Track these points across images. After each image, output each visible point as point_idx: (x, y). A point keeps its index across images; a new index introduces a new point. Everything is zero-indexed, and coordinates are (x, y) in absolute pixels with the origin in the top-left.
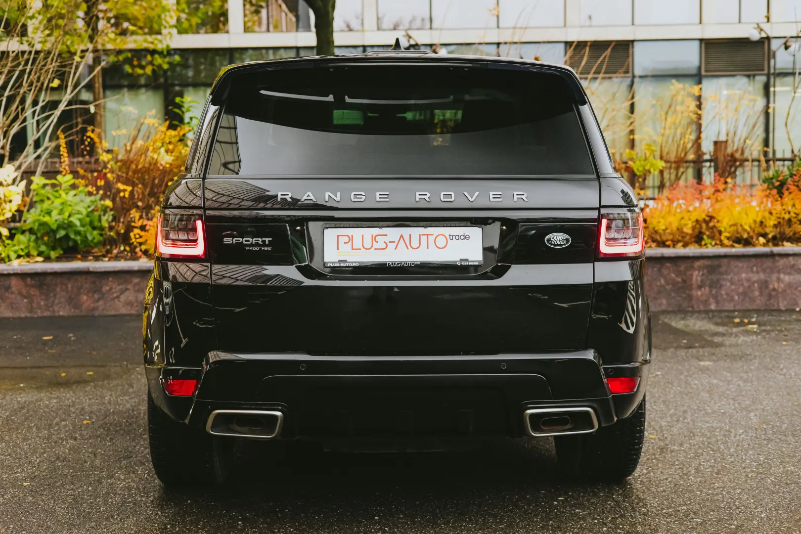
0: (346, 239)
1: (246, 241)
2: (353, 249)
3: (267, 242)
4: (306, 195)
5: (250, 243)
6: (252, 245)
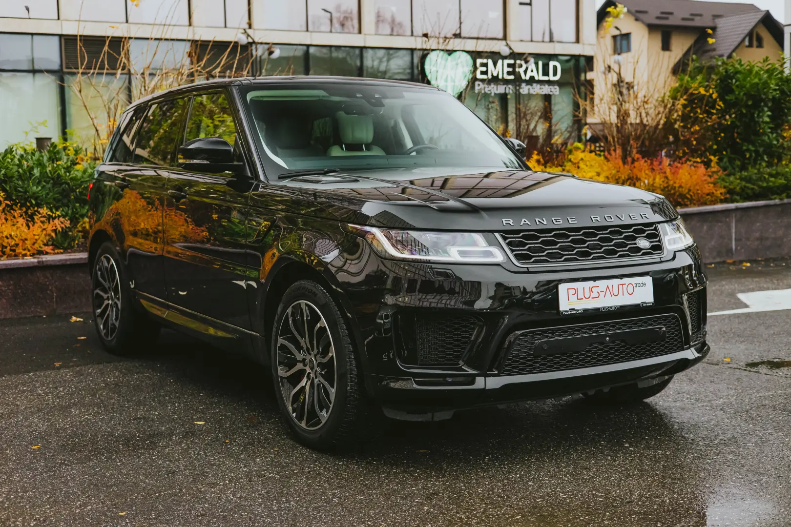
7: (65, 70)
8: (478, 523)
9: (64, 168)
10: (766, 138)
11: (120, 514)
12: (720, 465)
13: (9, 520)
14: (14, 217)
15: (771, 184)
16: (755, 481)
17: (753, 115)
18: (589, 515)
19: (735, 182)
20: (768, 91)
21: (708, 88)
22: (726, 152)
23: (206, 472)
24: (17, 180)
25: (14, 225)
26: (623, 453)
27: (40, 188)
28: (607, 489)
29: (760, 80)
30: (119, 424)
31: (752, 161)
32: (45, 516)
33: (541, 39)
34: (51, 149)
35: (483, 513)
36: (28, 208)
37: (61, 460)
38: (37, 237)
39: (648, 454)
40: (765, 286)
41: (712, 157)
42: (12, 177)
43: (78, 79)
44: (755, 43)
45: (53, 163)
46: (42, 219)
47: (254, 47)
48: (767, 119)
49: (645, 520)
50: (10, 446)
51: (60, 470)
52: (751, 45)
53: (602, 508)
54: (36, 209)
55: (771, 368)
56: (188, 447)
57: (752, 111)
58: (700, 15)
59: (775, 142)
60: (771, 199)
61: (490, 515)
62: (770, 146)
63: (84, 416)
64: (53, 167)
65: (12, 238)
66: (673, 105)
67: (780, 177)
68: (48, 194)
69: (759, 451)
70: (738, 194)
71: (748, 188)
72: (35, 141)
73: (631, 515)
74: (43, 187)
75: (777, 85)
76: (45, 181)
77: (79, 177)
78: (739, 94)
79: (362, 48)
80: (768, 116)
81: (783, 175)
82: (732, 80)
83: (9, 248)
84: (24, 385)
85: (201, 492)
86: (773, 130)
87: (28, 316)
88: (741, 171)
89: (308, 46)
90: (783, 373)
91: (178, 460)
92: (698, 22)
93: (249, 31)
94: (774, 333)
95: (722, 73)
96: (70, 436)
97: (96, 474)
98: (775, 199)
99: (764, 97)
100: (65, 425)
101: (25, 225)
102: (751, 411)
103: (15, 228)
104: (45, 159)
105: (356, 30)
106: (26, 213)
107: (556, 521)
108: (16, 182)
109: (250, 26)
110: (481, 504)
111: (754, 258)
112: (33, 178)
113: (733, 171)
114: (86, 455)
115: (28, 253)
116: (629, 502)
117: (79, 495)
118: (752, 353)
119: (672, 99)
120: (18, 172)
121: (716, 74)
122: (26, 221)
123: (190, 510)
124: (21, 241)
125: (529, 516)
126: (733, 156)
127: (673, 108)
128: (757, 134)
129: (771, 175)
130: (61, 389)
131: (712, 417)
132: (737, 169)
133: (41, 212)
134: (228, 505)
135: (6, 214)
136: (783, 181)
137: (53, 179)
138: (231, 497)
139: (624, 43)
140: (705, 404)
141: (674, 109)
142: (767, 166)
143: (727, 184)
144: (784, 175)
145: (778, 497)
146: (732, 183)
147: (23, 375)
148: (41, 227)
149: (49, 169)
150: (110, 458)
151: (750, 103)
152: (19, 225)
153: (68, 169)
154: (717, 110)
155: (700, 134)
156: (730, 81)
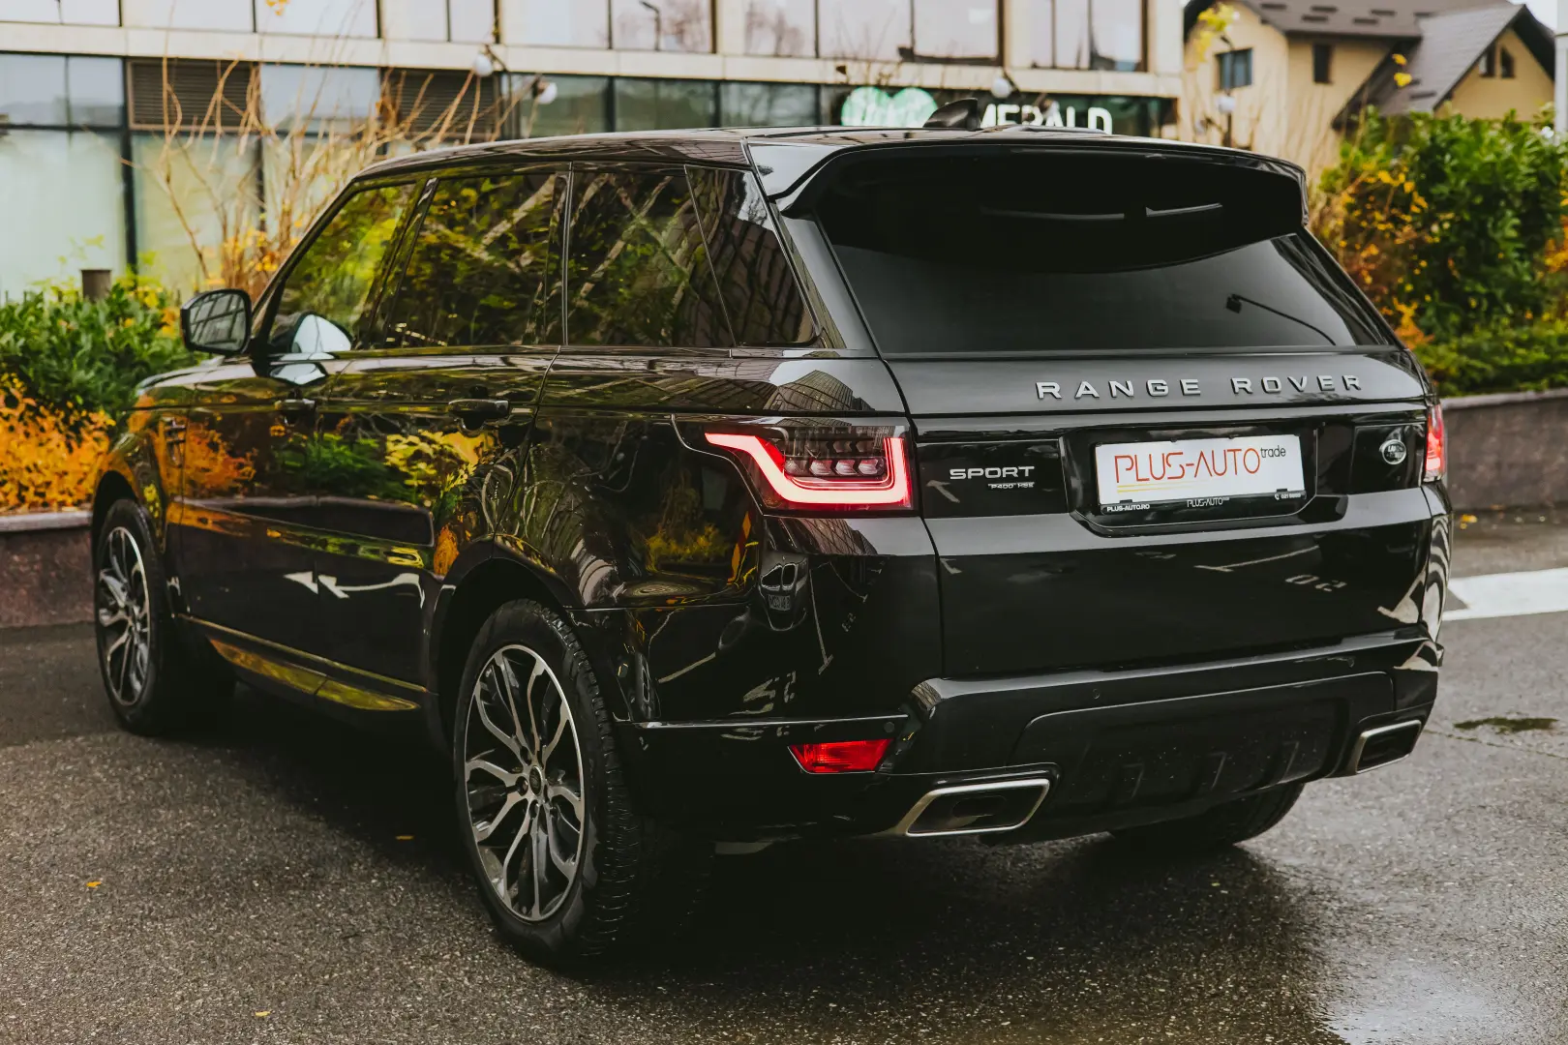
0: (1127, 463)
1: (991, 473)
2: (1138, 480)
3: (1027, 474)
4: (1082, 387)
5: (999, 476)
6: (1001, 480)
7: (133, 126)
8: (928, 1035)
9: (139, 334)
10: (1510, 271)
11: (258, 1014)
12: (1389, 923)
13: (49, 1024)
14: (42, 430)
15: (1518, 361)
16: (1455, 955)
17: (1483, 224)
18: (1138, 1020)
19: (1448, 356)
20: (1513, 179)
21: (1395, 172)
22: (1432, 297)
23: (418, 935)
24: (48, 357)
25: (41, 445)
26: (1208, 899)
27: (92, 374)
28: (1175, 971)
29: (1498, 155)
30: (252, 839)
31: (1482, 315)
32: (118, 1018)
33: (1072, 63)
34: (114, 296)
35: (938, 1015)
36: (69, 412)
37: (143, 908)
38: (86, 469)
39: (1255, 902)
40: (1502, 563)
41: (1403, 308)
42: (39, 352)
43: (163, 155)
44: (1499, 69)
45: (117, 323)
46: (97, 434)
47: (505, 79)
48: (1512, 234)
49: (1242, 1029)
50: (45, 882)
51: (141, 929)
52: (1490, 73)
53: (1163, 1006)
54: (84, 413)
55: (1502, 731)
56: (384, 884)
57: (1483, 217)
58: (1390, 13)
59: (1527, 278)
60: (1518, 390)
61: (952, 1019)
62: (1518, 285)
63: (184, 822)
64: (117, 332)
65: (39, 472)
66: (1328, 203)
67: (1537, 347)
68: (107, 385)
69: (1466, 898)
70: (1454, 380)
71: (1473, 368)
72: (79, 278)
73: (1216, 1021)
74: (99, 371)
75: (1532, 165)
76: (103, 360)
77: (167, 352)
78: (1457, 183)
79: (718, 84)
80: (1515, 227)
81: (1542, 343)
82: (1443, 155)
83: (32, 489)
84: (66, 761)
85: (408, 972)
86: (1525, 253)
87: (69, 621)
88: (1459, 334)
89: (611, 79)
90: (1523, 741)
91: (365, 910)
92: (1386, 27)
93: (497, 50)
94: (1512, 662)
95: (1424, 143)
96: (158, 862)
97: (209, 937)
98: (1525, 390)
99: (1505, 189)
100: (147, 841)
101: (63, 445)
102: (1456, 819)
103: (43, 450)
104: (102, 317)
105: (708, 46)
106: (65, 421)
107: (1076, 1033)
108: (46, 361)
109: (498, 39)
110: (935, 999)
111: (1484, 505)
112: (79, 353)
113: (1444, 334)
114: (189, 901)
115: (69, 500)
116: (1213, 996)
117: (179, 977)
118: (1466, 702)
119: (1326, 191)
120: (50, 342)
121: (1412, 144)
122: (64, 438)
123: (389, 1008)
124: (56, 477)
125: (1025, 1021)
126: (1444, 304)
127: (1327, 210)
128: (1492, 261)
129: (1519, 343)
130: (139, 769)
131: (1382, 830)
132: (1452, 331)
133: (94, 419)
134: (459, 997)
135: (26, 424)
136: (1542, 356)
137: (116, 355)
138: (466, 982)
139: (1240, 68)
140: (1370, 803)
141: (1330, 212)
142: (1513, 326)
143: (1431, 361)
144: (1545, 344)
145: (1496, 986)
146: (1440, 359)
147: (64, 740)
148: (94, 449)
149: (110, 334)
150: (236, 906)
151: (1478, 200)
152: (52, 445)
153: (146, 337)
154: (1414, 214)
155: (1380, 262)
156: (1439, 157)
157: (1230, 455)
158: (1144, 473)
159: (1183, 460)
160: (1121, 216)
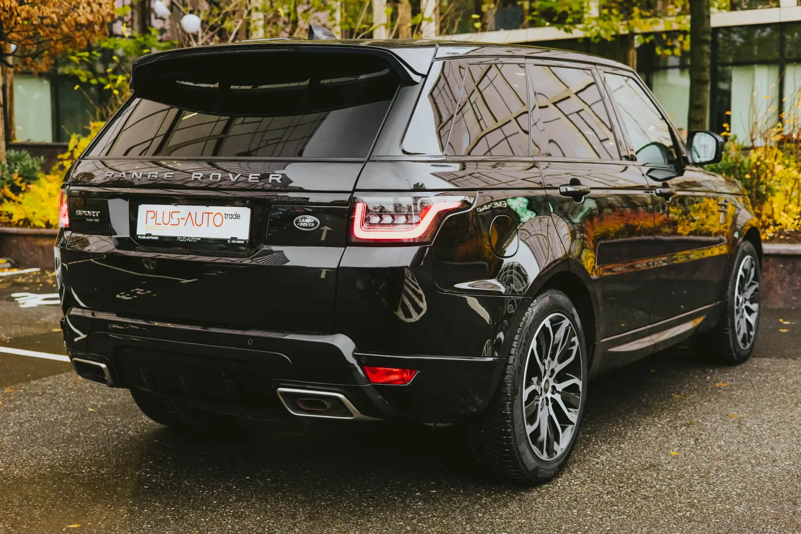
0: (152, 215)
1: (87, 213)
2: (156, 224)
3: (97, 215)
6: (89, 217)
157: (206, 216)
158: (159, 221)
159: (180, 216)
160: (232, 87)
